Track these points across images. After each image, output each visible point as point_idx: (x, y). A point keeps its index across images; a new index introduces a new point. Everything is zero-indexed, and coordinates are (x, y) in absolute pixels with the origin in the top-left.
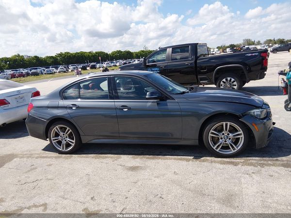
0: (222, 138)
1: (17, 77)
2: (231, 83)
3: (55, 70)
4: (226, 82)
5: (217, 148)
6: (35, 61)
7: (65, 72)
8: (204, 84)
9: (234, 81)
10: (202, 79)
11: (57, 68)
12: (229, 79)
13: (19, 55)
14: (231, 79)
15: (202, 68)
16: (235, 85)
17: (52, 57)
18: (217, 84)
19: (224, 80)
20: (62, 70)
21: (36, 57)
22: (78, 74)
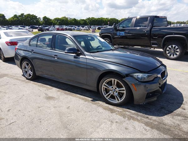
0: (111, 90)
1: (60, 30)
2: (175, 49)
3: (82, 28)
4: (171, 48)
5: (107, 97)
6: (74, 22)
7: (87, 30)
8: (155, 48)
9: (177, 49)
10: (154, 44)
11: (83, 27)
12: (174, 46)
13: (65, 17)
14: (175, 47)
15: (155, 35)
16: (178, 52)
17: (84, 20)
18: (164, 49)
19: (170, 47)
20: (86, 28)
21: (74, 19)
22: (93, 32)
